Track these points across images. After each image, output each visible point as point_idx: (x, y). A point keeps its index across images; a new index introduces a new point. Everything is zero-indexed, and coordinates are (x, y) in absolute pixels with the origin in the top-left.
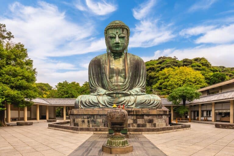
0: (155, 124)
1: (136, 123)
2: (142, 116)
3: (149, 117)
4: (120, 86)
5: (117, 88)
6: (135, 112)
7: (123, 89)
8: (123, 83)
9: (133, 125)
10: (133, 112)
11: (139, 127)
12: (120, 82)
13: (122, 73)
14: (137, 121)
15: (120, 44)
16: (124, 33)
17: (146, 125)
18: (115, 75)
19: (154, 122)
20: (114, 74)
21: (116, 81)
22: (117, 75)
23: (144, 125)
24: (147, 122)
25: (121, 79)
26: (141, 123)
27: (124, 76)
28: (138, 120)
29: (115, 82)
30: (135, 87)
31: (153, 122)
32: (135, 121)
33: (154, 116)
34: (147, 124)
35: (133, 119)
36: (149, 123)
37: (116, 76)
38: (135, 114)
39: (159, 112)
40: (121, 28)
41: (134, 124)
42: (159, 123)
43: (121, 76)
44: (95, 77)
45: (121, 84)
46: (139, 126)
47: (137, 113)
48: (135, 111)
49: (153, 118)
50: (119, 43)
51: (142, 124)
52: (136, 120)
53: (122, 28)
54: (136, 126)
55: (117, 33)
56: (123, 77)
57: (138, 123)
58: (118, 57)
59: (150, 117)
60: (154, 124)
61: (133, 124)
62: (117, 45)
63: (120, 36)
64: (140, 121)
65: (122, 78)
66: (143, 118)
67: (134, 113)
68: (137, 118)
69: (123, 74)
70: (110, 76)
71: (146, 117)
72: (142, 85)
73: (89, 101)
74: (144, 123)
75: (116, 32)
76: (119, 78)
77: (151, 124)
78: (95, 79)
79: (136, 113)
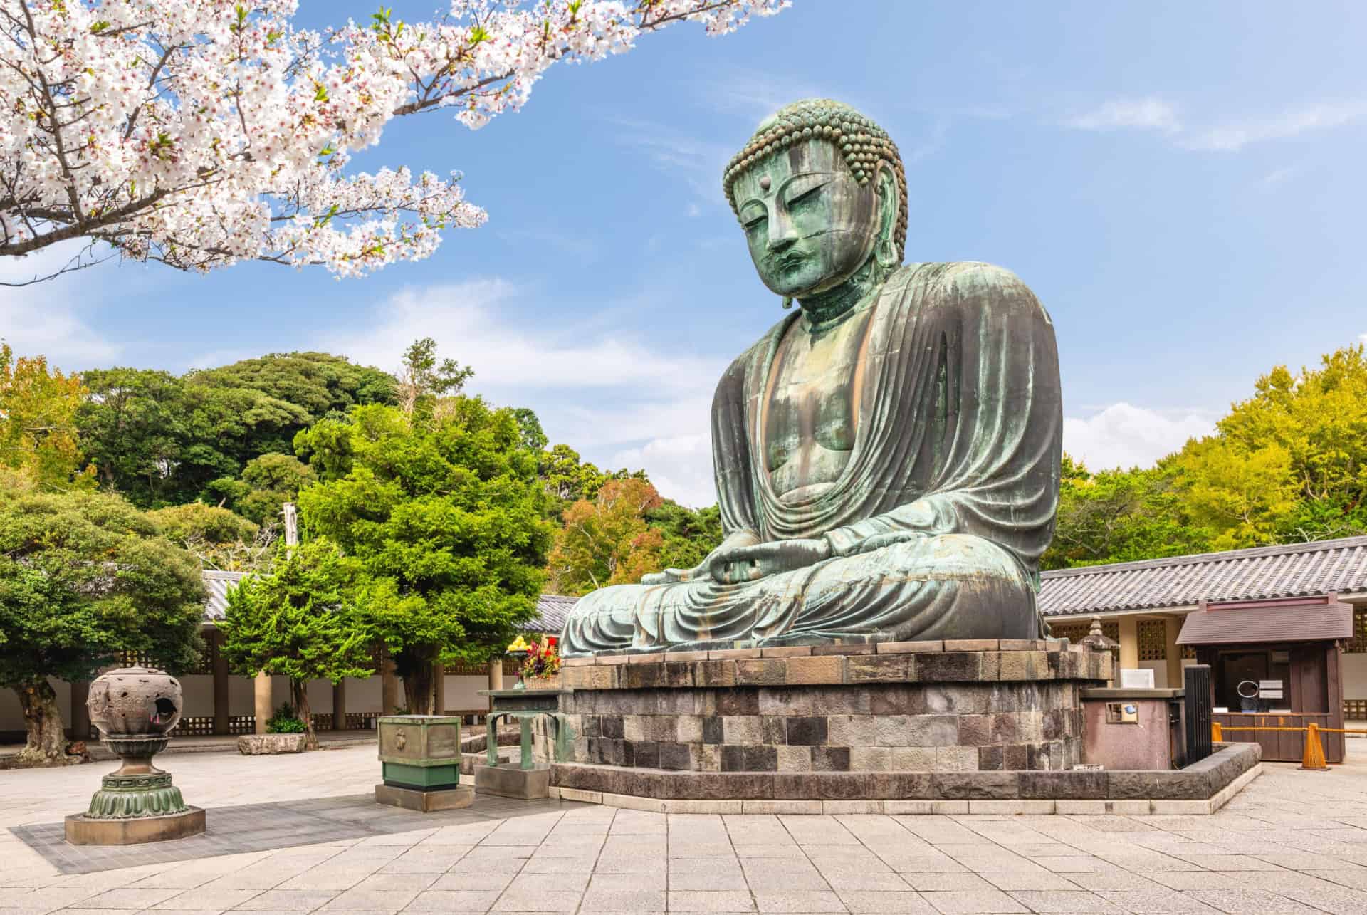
0: (846, 751)
1: (718, 739)
2: (747, 693)
3: (792, 705)
4: (813, 501)
5: (798, 517)
6: (699, 673)
7: (831, 517)
8: (834, 479)
9: (701, 748)
10: (693, 672)
11: (731, 769)
12: (819, 481)
13: (828, 419)
14: (721, 727)
15: (801, 247)
16: (805, 168)
17: (773, 755)
18: (792, 440)
19: (835, 739)
20: (787, 433)
21: (797, 480)
22: (809, 439)
23: (762, 758)
24: (777, 737)
25: (823, 458)
26: (746, 743)
27: (838, 432)
28: (725, 719)
29: (794, 483)
30: (939, 486)
31: (826, 737)
32: (711, 730)
33: (832, 697)
34: (783, 749)
35: (701, 717)
36: (792, 741)
37: (801, 444)
38: (700, 682)
39: (868, 669)
40: (779, 151)
41: (708, 748)
42: (884, 744)
43: (826, 442)
44: (728, 471)
45: (819, 489)
46: (731, 758)
47: (714, 680)
48: (699, 665)
49: (822, 711)
50: (790, 243)
51: (746, 749)
52: (714, 718)
53: (788, 146)
54: (717, 758)
55: (766, 188)
56: (835, 442)
57: (726, 744)
58: (835, 320)
59: (799, 706)
60: (830, 753)
61: (701, 744)
62: (784, 256)
63: (788, 198)
64: (738, 731)
65: (833, 448)
66: (752, 710)
67: (694, 680)
68: (721, 711)
69: (837, 424)
70: (772, 451)
71: (768, 705)
72: (982, 470)
73: (597, 622)
74: (760, 740)
75: (759, 189)
76: (818, 450)
77: (806, 750)
78: (729, 486)
79: (707, 675)
